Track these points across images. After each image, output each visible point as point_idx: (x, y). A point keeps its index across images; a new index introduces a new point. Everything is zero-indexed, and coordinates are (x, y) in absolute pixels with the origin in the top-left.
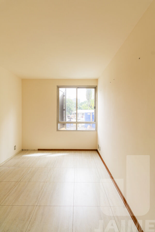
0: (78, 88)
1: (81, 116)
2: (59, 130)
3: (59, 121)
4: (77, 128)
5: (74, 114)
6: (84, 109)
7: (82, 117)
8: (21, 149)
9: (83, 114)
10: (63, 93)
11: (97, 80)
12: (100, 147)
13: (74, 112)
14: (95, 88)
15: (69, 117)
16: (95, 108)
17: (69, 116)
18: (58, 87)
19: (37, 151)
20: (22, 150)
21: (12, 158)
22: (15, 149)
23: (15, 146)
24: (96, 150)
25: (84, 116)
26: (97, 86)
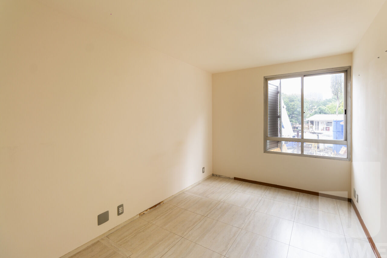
0: (305, 76)
1: (325, 126)
2: (268, 150)
3: (269, 136)
4: (302, 151)
5: (308, 123)
6: (331, 114)
7: (327, 129)
8: (211, 173)
9: (329, 123)
10: (276, 87)
11: (350, 55)
12: (358, 196)
13: (307, 119)
14: (347, 71)
15: (297, 128)
16: (346, 113)
17: (297, 126)
18: (266, 79)
19: (233, 181)
20: (213, 175)
21: (200, 183)
22: (203, 172)
23: (204, 168)
24: (350, 201)
25: (331, 128)
26: (350, 68)
